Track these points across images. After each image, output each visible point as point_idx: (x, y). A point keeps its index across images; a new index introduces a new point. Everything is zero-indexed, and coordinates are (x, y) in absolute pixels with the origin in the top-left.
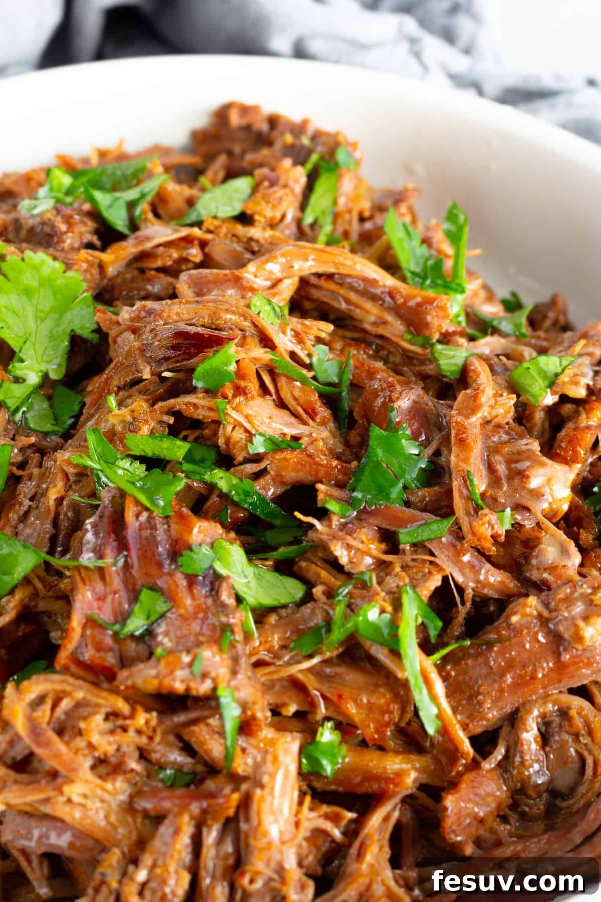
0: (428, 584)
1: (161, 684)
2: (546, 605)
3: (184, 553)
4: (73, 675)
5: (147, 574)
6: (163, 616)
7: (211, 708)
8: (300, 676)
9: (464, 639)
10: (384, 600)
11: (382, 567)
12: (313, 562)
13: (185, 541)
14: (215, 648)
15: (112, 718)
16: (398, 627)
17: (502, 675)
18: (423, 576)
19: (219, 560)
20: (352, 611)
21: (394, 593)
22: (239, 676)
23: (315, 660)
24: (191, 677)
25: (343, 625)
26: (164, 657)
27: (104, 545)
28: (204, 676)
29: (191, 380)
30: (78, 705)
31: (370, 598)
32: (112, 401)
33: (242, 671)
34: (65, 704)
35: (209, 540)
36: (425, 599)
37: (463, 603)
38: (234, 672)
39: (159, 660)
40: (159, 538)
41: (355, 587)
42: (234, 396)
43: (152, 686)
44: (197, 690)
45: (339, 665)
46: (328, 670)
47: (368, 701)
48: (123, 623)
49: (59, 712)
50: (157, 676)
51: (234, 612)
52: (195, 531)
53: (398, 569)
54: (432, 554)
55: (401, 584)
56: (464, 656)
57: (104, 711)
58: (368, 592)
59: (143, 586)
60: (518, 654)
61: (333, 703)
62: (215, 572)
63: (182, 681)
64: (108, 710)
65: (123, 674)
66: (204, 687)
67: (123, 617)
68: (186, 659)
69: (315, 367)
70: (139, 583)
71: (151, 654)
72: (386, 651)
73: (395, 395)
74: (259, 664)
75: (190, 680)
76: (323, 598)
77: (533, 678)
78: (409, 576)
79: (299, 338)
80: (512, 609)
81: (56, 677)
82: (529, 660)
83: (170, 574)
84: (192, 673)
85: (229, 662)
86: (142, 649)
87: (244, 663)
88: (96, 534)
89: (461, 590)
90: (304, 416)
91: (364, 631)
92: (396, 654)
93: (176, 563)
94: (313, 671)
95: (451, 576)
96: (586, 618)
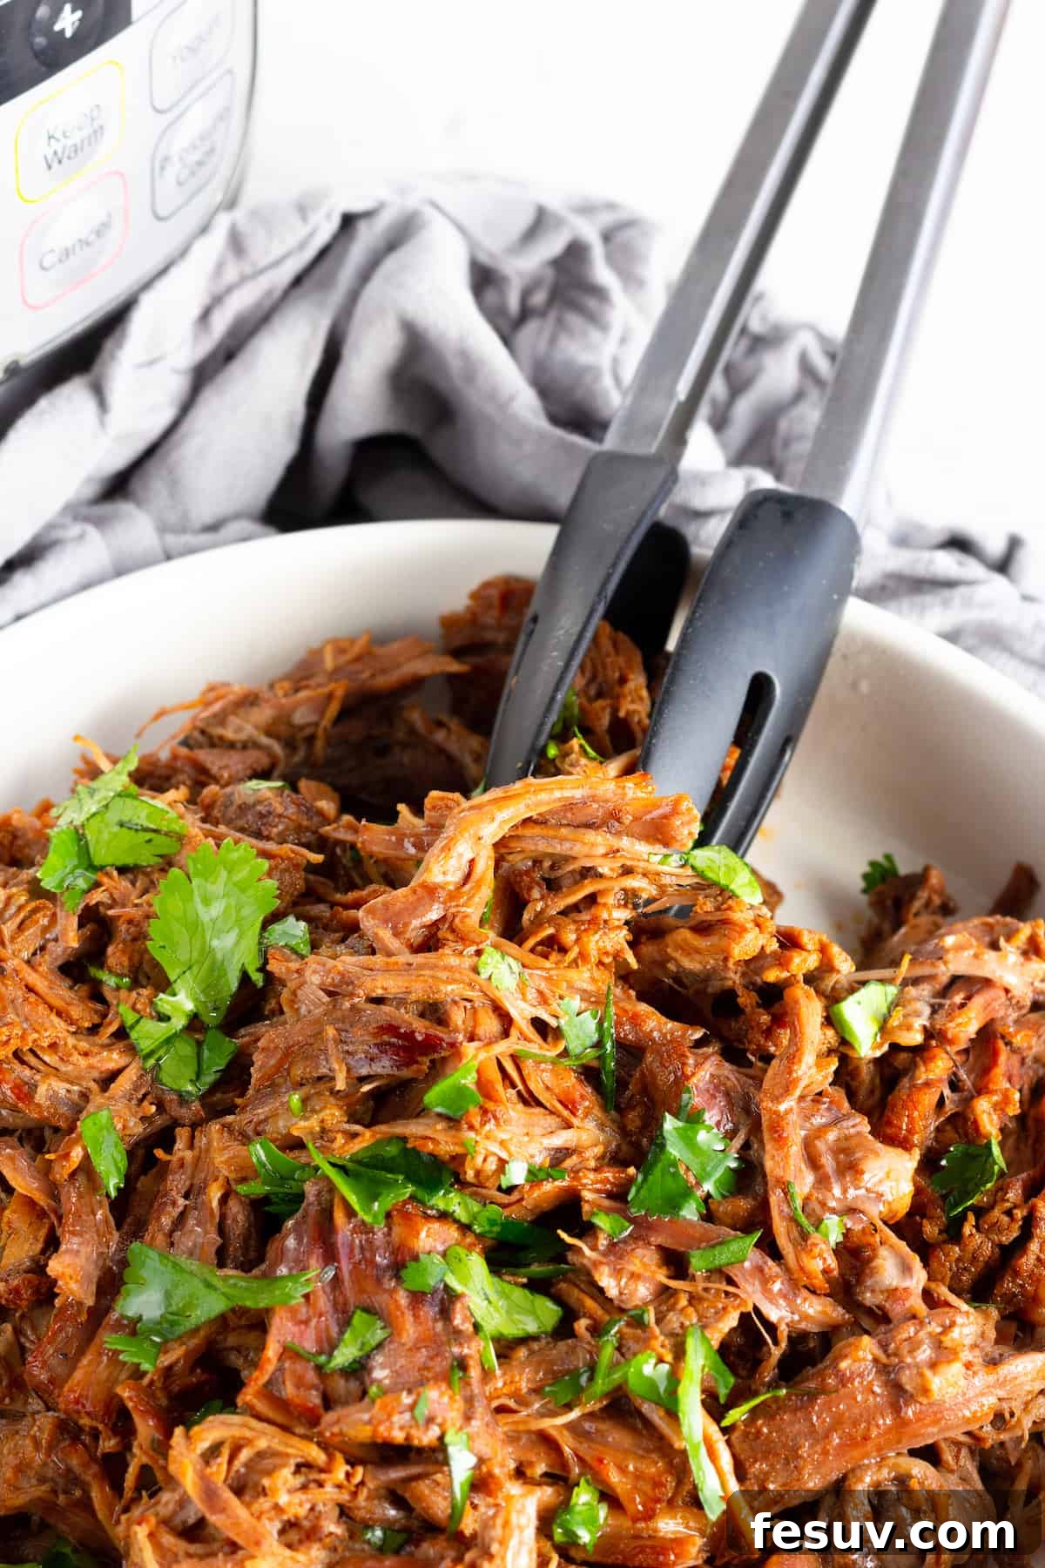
0: (721, 1325)
1: (375, 1431)
2: (884, 1347)
3: (408, 1264)
4: (259, 1417)
5: (362, 1291)
6: (379, 1346)
7: (437, 1462)
8: (554, 1433)
9: (778, 1387)
10: (663, 1346)
11: (664, 1297)
12: (577, 1286)
13: (409, 1249)
14: (444, 1387)
15: (303, 1469)
16: (678, 1382)
17: (827, 1436)
18: (716, 1313)
19: (452, 1272)
20: (623, 1355)
21: (677, 1335)
22: (473, 1423)
23: (574, 1415)
24: (413, 1423)
25: (609, 1375)
26: (379, 1397)
27: (309, 1253)
28: (430, 1420)
30: (260, 1455)
31: (645, 1343)
33: (478, 1415)
34: (245, 1455)
35: (440, 1248)
36: (715, 1344)
37: (776, 1343)
38: (468, 1418)
39: (373, 1402)
40: (377, 1243)
41: (628, 1324)
42: (483, 1124)
43: (363, 1434)
44: (420, 1440)
45: (603, 1419)
46: (587, 1426)
47: (636, 1468)
48: (330, 1356)
49: (237, 1464)
50: (369, 1422)
51: (469, 1339)
52: (423, 1235)
53: (683, 1302)
54: (731, 1282)
55: (687, 1323)
56: (779, 1409)
57: (293, 1462)
58: (644, 1332)
59: (357, 1307)
60: (849, 1408)
61: (591, 1468)
62: (447, 1287)
63: (401, 1428)
64: (299, 1460)
65: (329, 1417)
66: (428, 1437)
67: (329, 1346)
68: (407, 1399)
69: (565, 1034)
70: (351, 1301)
71: (364, 1393)
72: (662, 1413)
73: (689, 1071)
74: (502, 1410)
75: (411, 1427)
76: (587, 1335)
77: (866, 1438)
78: (697, 1311)
80: (841, 1350)
81: (235, 1419)
82: (861, 1416)
83: (392, 1292)
84: (413, 1418)
85: (460, 1404)
86: (354, 1386)
87: (480, 1408)
88: (299, 1240)
89: (772, 1328)
90: (562, 1111)
91: (634, 1385)
92: (673, 1415)
93: (398, 1277)
94: (571, 1427)
95: (756, 1309)
96: (933, 1365)
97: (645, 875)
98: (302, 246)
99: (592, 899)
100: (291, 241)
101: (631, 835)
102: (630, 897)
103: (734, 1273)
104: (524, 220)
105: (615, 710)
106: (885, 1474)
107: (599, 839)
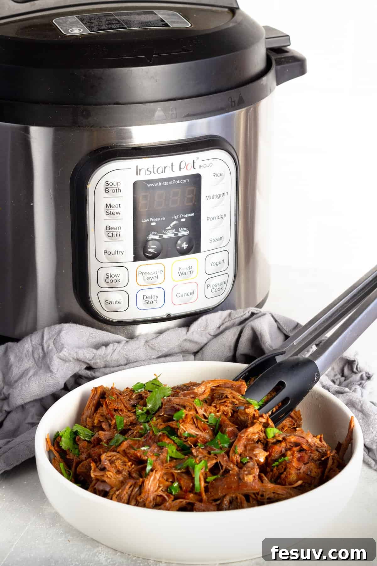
0: (211, 462)
2: (240, 471)
3: (160, 442)
4: (119, 453)
8: (174, 473)
13: (162, 440)
15: (123, 462)
19: (168, 445)
25: (186, 463)
29: (173, 418)
32: (155, 419)
34: (114, 458)
35: (168, 442)
37: (222, 469)
40: (156, 438)
42: (182, 422)
46: (181, 473)
47: (186, 482)
52: (166, 440)
54: (217, 457)
56: (218, 479)
61: (179, 481)
69: (209, 419)
74: (167, 468)
79: (205, 411)
81: (115, 453)
82: (232, 483)
85: (155, 458)
89: (222, 466)
90: (202, 430)
93: (157, 443)
94: (178, 473)
95: (220, 462)
96: (247, 475)
97: (237, 399)
98: (242, 316)
99: (225, 402)
100: (240, 315)
101: (235, 390)
102: (232, 403)
103: (218, 455)
104: (294, 325)
106: (234, 496)
107: (229, 391)
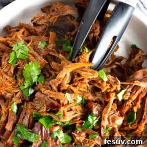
0: (91, 146)
3: (52, 134)
13: (52, 131)
41: (80, 145)
53: (87, 142)
55: (87, 146)
93: (50, 136)
105: (94, 35)
